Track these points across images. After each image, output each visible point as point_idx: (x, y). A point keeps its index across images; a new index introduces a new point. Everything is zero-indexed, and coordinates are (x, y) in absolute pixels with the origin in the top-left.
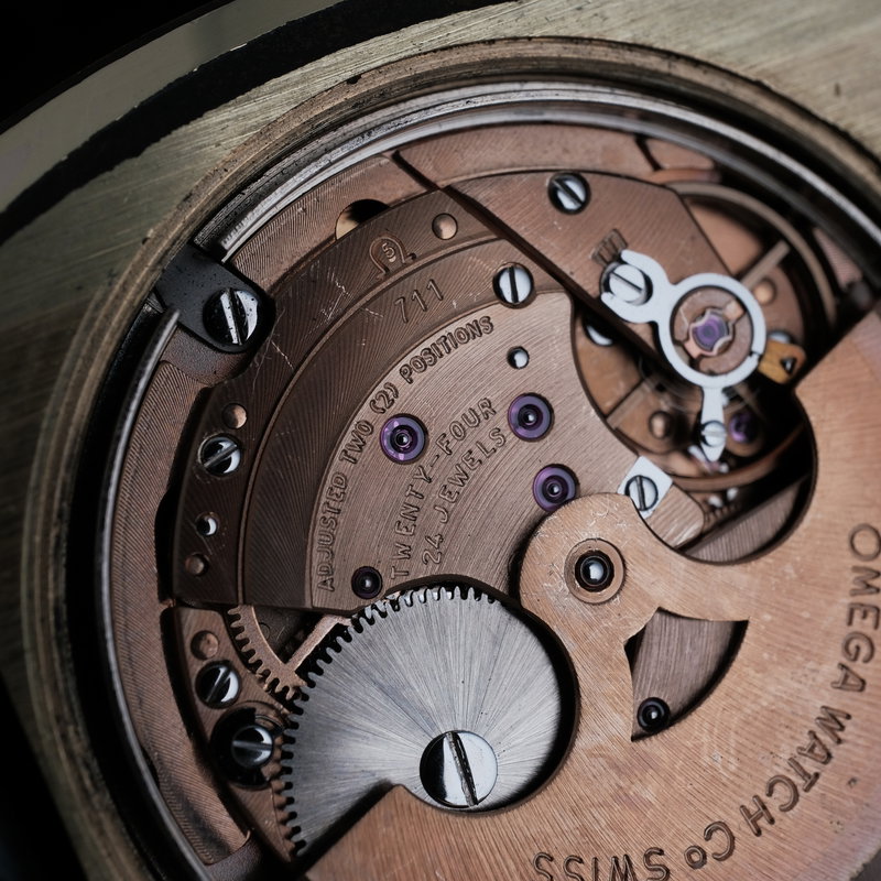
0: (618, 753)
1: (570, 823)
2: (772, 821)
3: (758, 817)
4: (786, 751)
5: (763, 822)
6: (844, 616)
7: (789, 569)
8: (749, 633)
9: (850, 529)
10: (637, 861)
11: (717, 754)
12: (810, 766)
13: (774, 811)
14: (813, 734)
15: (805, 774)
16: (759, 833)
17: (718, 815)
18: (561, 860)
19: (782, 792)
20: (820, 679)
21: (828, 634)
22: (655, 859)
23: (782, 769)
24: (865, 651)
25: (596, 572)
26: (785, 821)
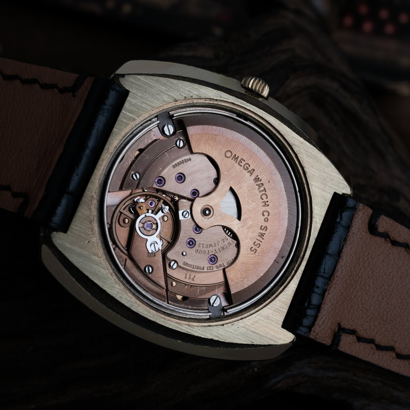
0: (240, 225)
1: (248, 241)
2: (268, 202)
3: (266, 204)
4: (257, 192)
5: (267, 203)
6: (239, 167)
7: (225, 173)
8: (233, 187)
9: (224, 156)
10: (261, 231)
11: (250, 206)
12: (262, 189)
13: (266, 200)
14: (257, 185)
15: (263, 191)
16: (268, 205)
17: (261, 212)
18: (253, 246)
19: (264, 197)
20: (248, 178)
21: (241, 172)
22: (262, 228)
23: (260, 194)
24: (248, 166)
25: (207, 212)
26: (269, 199)
